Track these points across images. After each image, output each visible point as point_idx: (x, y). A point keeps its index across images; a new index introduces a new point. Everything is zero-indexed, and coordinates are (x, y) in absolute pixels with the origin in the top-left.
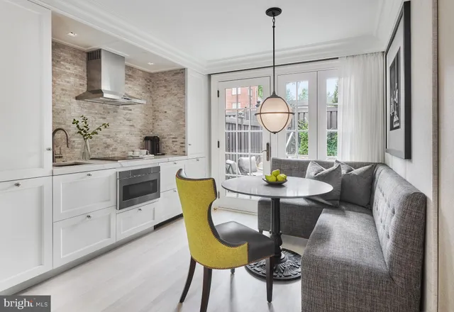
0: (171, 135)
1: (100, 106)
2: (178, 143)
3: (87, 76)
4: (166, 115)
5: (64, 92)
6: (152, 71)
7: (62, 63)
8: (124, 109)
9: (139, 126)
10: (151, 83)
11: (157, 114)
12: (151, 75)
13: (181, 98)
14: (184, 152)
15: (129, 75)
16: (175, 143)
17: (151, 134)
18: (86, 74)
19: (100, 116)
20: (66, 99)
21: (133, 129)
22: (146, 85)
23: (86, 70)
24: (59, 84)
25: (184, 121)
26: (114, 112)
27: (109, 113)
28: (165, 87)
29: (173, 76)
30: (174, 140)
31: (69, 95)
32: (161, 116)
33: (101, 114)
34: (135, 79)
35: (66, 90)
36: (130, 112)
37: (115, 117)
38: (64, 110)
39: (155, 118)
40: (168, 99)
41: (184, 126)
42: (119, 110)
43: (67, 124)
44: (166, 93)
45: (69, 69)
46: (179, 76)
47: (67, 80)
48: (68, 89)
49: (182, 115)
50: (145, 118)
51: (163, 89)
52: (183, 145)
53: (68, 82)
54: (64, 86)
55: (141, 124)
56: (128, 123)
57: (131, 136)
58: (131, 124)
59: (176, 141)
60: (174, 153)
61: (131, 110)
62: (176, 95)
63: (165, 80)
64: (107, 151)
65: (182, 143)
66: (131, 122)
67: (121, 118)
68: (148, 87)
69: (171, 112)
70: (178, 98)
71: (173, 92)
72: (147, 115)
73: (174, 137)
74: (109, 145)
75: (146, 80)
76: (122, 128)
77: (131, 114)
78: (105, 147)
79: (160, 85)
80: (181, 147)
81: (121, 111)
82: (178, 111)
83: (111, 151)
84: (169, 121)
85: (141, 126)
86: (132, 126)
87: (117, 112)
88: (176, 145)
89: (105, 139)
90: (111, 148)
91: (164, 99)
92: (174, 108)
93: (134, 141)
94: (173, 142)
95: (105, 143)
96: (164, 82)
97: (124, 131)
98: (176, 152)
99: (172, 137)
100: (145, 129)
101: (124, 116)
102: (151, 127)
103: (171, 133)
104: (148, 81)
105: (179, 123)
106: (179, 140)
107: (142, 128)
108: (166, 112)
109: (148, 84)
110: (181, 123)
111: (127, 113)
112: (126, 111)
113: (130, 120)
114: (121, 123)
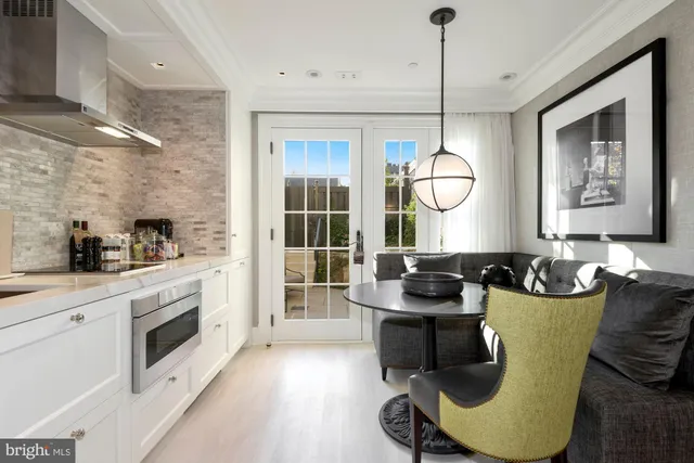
0: (190, 217)
2: (208, 233)
4: (178, 177)
6: (146, 86)
8: (87, 155)
9: (116, 197)
10: (138, 111)
11: (154, 174)
12: (141, 93)
13: (217, 146)
14: (224, 248)
16: (201, 232)
21: (106, 203)
25: (223, 191)
26: (66, 160)
28: (177, 121)
29: (195, 101)
30: (198, 226)
32: (165, 179)
36: (99, 163)
37: (67, 171)
39: (149, 183)
40: (184, 146)
41: (223, 200)
42: (77, 157)
44: (177, 133)
46: (211, 105)
49: (217, 179)
50: (127, 182)
51: (172, 125)
55: (120, 193)
56: (95, 188)
57: (101, 217)
58: (102, 191)
59: (204, 229)
60: (199, 252)
61: (101, 160)
62: (204, 139)
63: (176, 108)
64: (48, 253)
65: (218, 232)
66: (102, 186)
67: (82, 175)
68: (134, 117)
69: (192, 171)
70: (208, 146)
71: (196, 134)
72: (132, 175)
73: (198, 220)
74: (54, 238)
75: (130, 101)
76: (83, 199)
77: (101, 168)
78: (46, 244)
79: (163, 117)
80: (215, 239)
81: (82, 158)
82: (209, 172)
83: (60, 252)
84: (185, 190)
85: (121, 197)
86: (104, 195)
87: (72, 161)
88: (204, 236)
89: (44, 224)
90: (59, 246)
91: (173, 145)
92: (198, 164)
93: (108, 229)
94: (196, 229)
95: (45, 234)
96: (172, 110)
97: (87, 205)
98: (204, 249)
99: (193, 220)
100: (128, 204)
101: (88, 172)
102: (140, 201)
103: (192, 214)
104: (134, 104)
105: (211, 193)
106: (211, 227)
107: (122, 201)
108: (177, 172)
109: (133, 109)
110: (215, 195)
111: (93, 166)
112: (92, 162)
113: (100, 183)
114: (80, 187)
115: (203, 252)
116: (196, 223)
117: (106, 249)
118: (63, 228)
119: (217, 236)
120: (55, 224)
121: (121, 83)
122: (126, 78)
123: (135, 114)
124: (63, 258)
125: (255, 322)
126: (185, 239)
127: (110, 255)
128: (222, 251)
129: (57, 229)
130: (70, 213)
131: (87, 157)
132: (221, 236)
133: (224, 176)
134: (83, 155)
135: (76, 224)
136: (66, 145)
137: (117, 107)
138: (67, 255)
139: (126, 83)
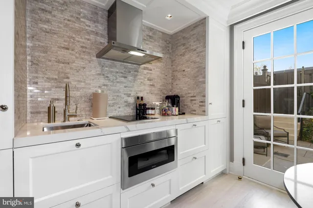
0: (189, 93)
1: (121, 65)
2: (197, 102)
3: (108, 34)
4: (184, 73)
5: (84, 50)
6: (171, 32)
7: (82, 19)
8: (145, 69)
9: (158, 86)
10: (170, 45)
11: (176, 74)
12: (171, 36)
13: (202, 52)
14: (204, 111)
15: (150, 36)
16: (194, 102)
17: (170, 94)
18: (106, 32)
19: (121, 75)
20: (86, 57)
21: (153, 89)
22: (166, 47)
23: (107, 29)
24: (78, 41)
25: (204, 77)
26: (135, 71)
27: (130, 72)
28: (184, 45)
29: (192, 30)
30: (193, 98)
31: (89, 53)
32: (179, 75)
33: (122, 73)
34: (155, 40)
35: (86, 48)
37: (135, 76)
38: (84, 68)
39: (174, 78)
40: (187, 57)
41: (204, 82)
42: (140, 70)
43: (87, 82)
44: (184, 51)
45: (90, 26)
46: (199, 29)
47: (88, 37)
48: (88, 46)
49: (201, 71)
50: (164, 79)
51: (182, 47)
52: (203, 103)
53: (88, 40)
54: (84, 43)
55: (161, 84)
56: (148, 83)
57: (151, 95)
58: (151, 84)
59: (195, 100)
60: (193, 113)
61: (151, 70)
62: (195, 50)
63: (184, 38)
64: (128, 109)
65: (202, 102)
66: (151, 81)
67: (142, 77)
68: (168, 48)
69: (189, 69)
70: (197, 53)
71: (192, 48)
72: (166, 76)
73: (192, 95)
74: (130, 103)
75: (166, 41)
76: (142, 88)
77: (151, 73)
78: (126, 106)
79: (179, 44)
80: (200, 106)
81: (142, 70)
82: (197, 68)
83: (132, 109)
84: (187, 80)
85: (161, 86)
86: (152, 85)
87: (137, 71)
88: (195, 104)
89: (126, 98)
90: (132, 107)
91: (183, 57)
92: (192, 65)
93: (154, 100)
94: (191, 100)
95: (126, 102)
96: (182, 40)
97: (145, 90)
98: (195, 111)
99: (190, 95)
100: (164, 89)
101: (145, 76)
102: (171, 87)
103: (189, 92)
104: (168, 42)
105: (198, 79)
106: (199, 99)
107: (162, 88)
108: (184, 71)
109: (167, 45)
110: (200, 80)
111: (147, 73)
112: (147, 71)
113: (151, 80)
114: (141, 82)
115: (194, 112)
116: (192, 97)
117: (149, 109)
118: (134, 100)
119: (201, 104)
120: (130, 98)
121: (161, 34)
122: (162, 31)
123: (169, 47)
124: (133, 112)
125: (232, 159)
126: (187, 105)
127: (150, 112)
128: (203, 113)
129: (131, 100)
130: (137, 93)
131: (144, 69)
132: (203, 104)
133: (205, 68)
134: (142, 69)
135: (138, 98)
136: (135, 65)
137: (159, 46)
138: (135, 111)
139: (163, 33)
